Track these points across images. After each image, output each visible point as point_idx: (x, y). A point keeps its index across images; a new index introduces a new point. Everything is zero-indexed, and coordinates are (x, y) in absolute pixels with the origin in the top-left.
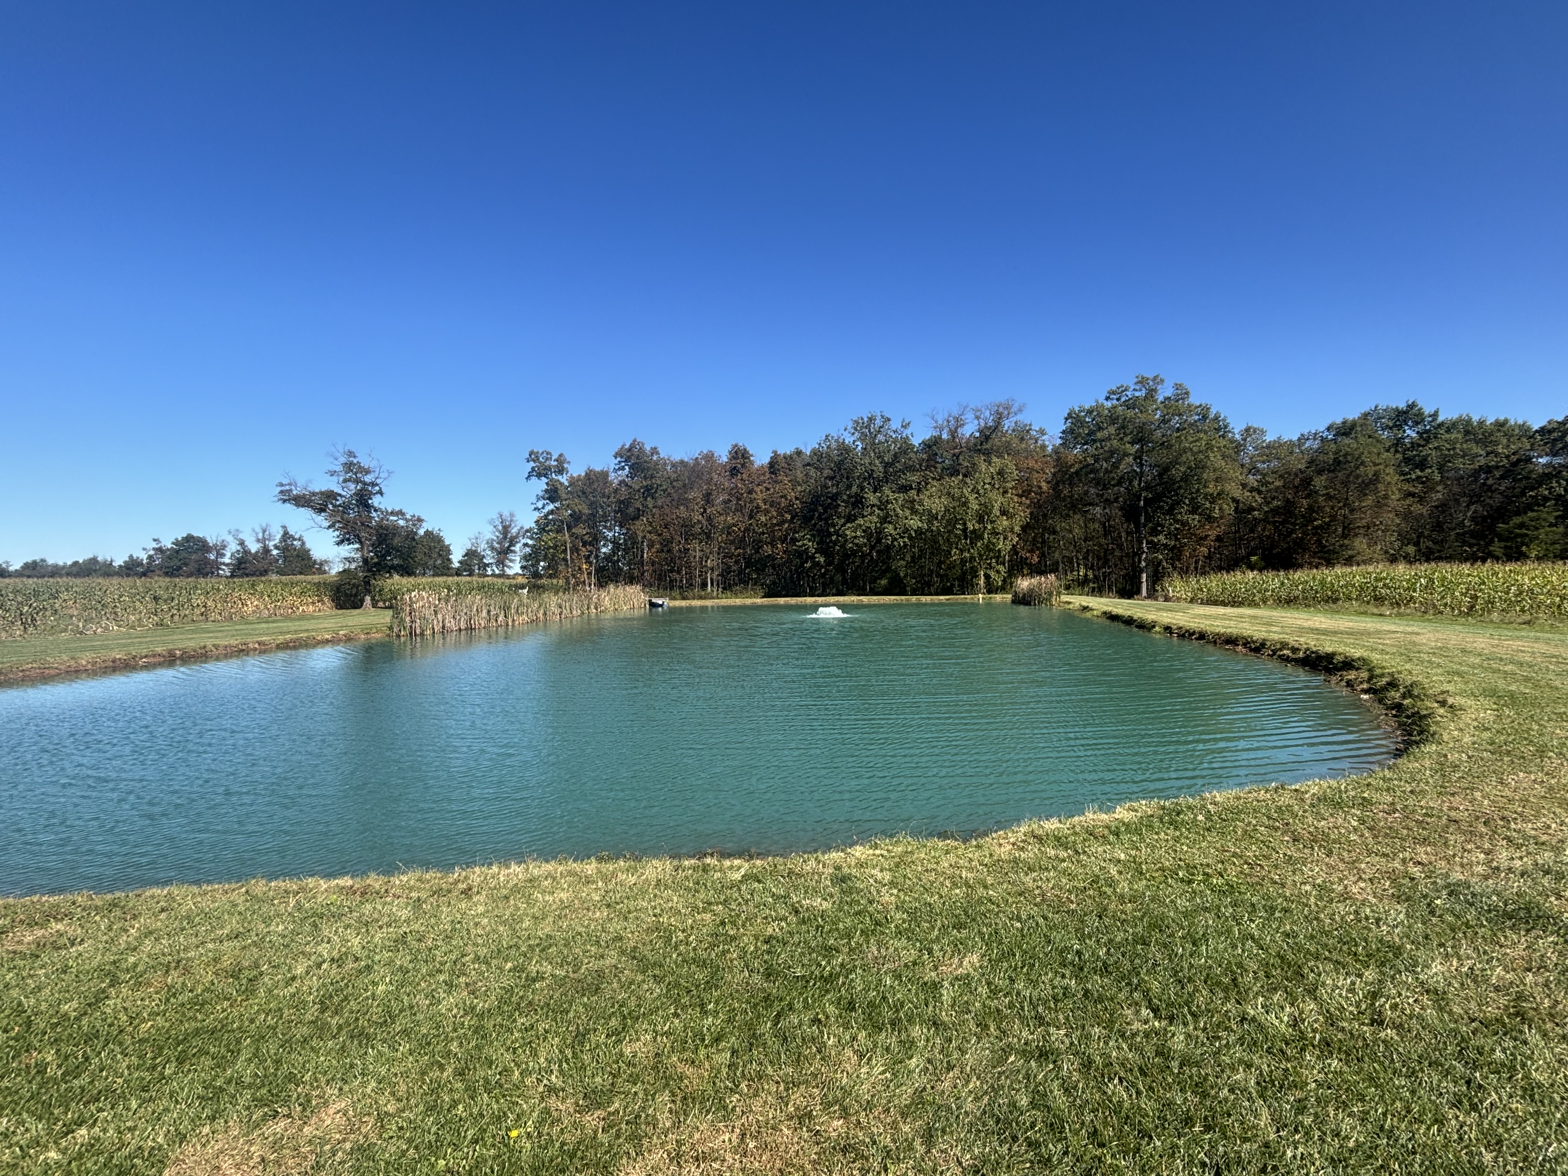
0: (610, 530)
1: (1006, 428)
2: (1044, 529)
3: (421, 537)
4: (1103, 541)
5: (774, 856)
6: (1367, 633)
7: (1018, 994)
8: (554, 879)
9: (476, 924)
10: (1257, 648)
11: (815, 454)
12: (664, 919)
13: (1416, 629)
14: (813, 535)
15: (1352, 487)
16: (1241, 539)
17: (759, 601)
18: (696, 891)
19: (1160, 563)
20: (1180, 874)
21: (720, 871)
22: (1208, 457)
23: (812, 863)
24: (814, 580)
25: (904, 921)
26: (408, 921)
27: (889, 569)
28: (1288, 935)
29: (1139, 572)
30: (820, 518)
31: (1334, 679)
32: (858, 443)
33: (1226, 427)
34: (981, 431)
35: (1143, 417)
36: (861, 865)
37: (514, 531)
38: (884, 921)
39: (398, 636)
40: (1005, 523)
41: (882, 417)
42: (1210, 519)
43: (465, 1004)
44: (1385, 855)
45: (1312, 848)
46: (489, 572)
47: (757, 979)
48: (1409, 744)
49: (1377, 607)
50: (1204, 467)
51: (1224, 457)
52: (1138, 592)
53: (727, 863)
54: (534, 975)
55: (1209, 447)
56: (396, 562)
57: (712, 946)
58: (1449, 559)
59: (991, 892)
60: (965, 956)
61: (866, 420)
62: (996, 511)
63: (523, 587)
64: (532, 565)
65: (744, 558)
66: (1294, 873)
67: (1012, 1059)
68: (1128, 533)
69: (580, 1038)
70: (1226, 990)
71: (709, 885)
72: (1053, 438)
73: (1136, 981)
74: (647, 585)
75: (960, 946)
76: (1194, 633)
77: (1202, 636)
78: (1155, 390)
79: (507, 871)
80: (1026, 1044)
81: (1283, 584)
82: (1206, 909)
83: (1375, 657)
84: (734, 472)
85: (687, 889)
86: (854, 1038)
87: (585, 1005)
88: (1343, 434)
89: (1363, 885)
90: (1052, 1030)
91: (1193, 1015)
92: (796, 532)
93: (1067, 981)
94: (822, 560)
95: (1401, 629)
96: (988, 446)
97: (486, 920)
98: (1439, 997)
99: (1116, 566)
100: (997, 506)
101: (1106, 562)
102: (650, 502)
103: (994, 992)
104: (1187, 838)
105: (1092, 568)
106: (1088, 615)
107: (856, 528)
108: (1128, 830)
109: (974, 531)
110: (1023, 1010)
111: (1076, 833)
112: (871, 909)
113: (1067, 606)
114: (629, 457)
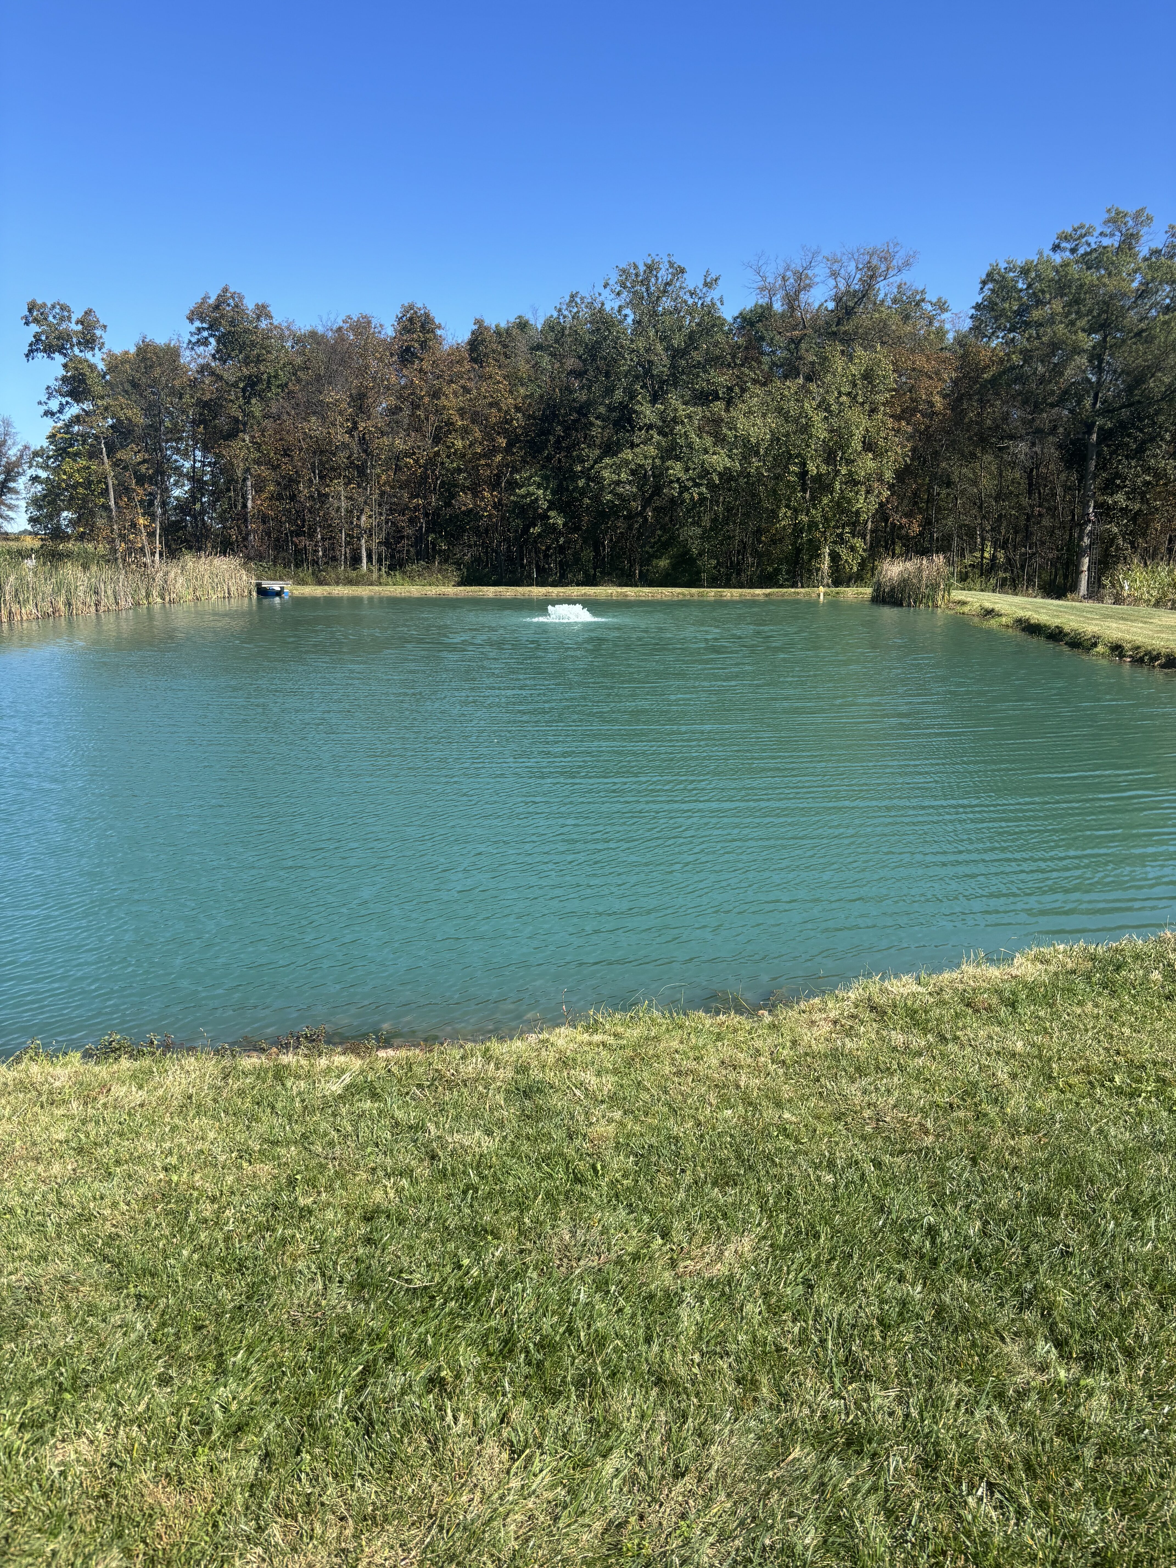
0: (186, 455)
1: (881, 296)
2: (934, 477)
4: (1025, 501)
7: (818, 1313)
11: (552, 329)
12: (182, 1176)
14: (544, 477)
17: (450, 591)
18: (254, 1119)
19: (1112, 539)
20: (1117, 1079)
21: (307, 1077)
23: (478, 1059)
24: (546, 556)
25: (626, 1174)
27: (672, 541)
32: (627, 311)
34: (838, 300)
35: (1111, 285)
36: (564, 1062)
37: (12, 452)
38: (589, 1175)
40: (871, 464)
41: (671, 264)
52: (1074, 587)
53: (322, 1061)
57: (263, 1230)
59: (787, 1115)
60: (728, 1240)
61: (642, 268)
62: (856, 444)
63: (29, 555)
65: (426, 515)
67: (796, 1453)
68: (1067, 489)
71: (280, 1105)
72: (958, 317)
73: (1029, 1287)
75: (723, 1222)
76: (1158, 656)
78: (1136, 236)
80: (824, 1419)
84: (406, 356)
85: (238, 1114)
86: (504, 1418)
90: (873, 1388)
91: (1127, 1353)
92: (516, 470)
93: (906, 1288)
94: (560, 521)
96: (849, 327)
99: (1043, 543)
100: (858, 434)
101: (1028, 535)
103: (774, 1311)
104: (1131, 1012)
105: (1004, 546)
106: (993, 623)
107: (619, 467)
108: (1032, 997)
109: (819, 477)
110: (825, 1349)
111: (943, 1003)
112: (569, 1151)
113: (959, 609)
114: (216, 321)
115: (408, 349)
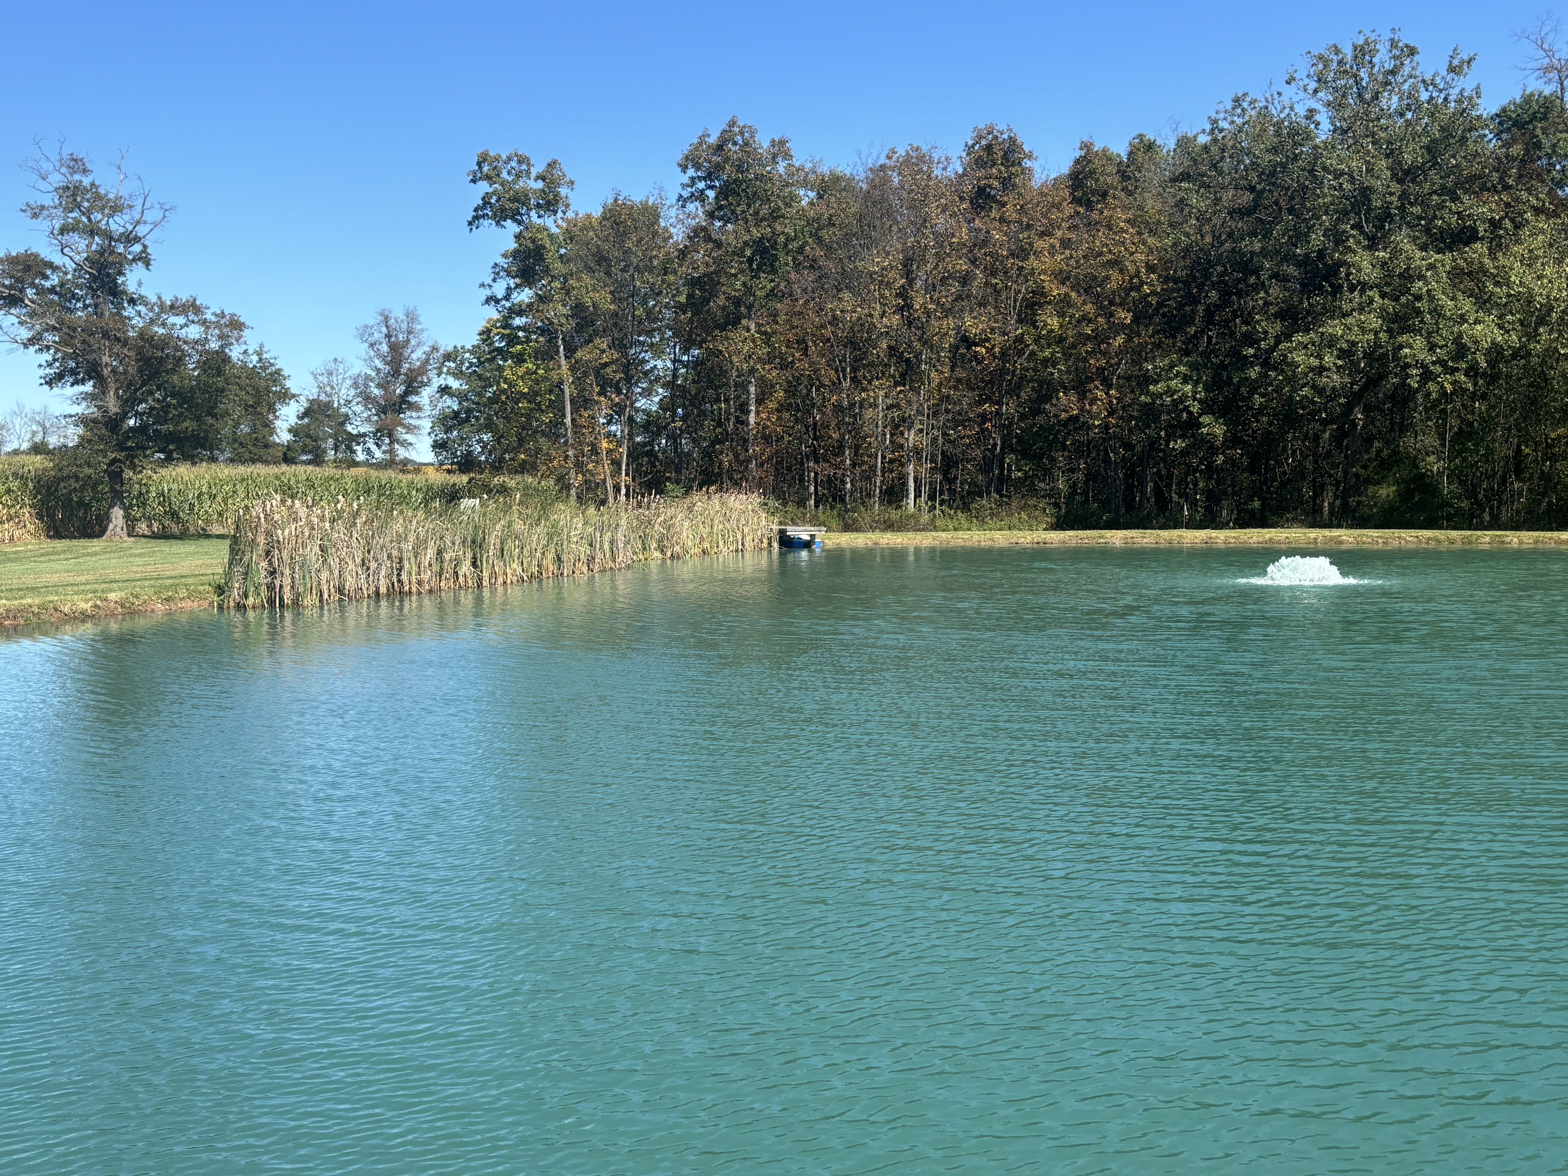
30: (1212, 321)
32: (1324, 117)
41: (1394, 44)
61: (1349, 53)
64: (460, 442)
74: (768, 493)
84: (980, 199)
92: (1146, 357)
102: (766, 282)
114: (719, 167)
115: (983, 190)
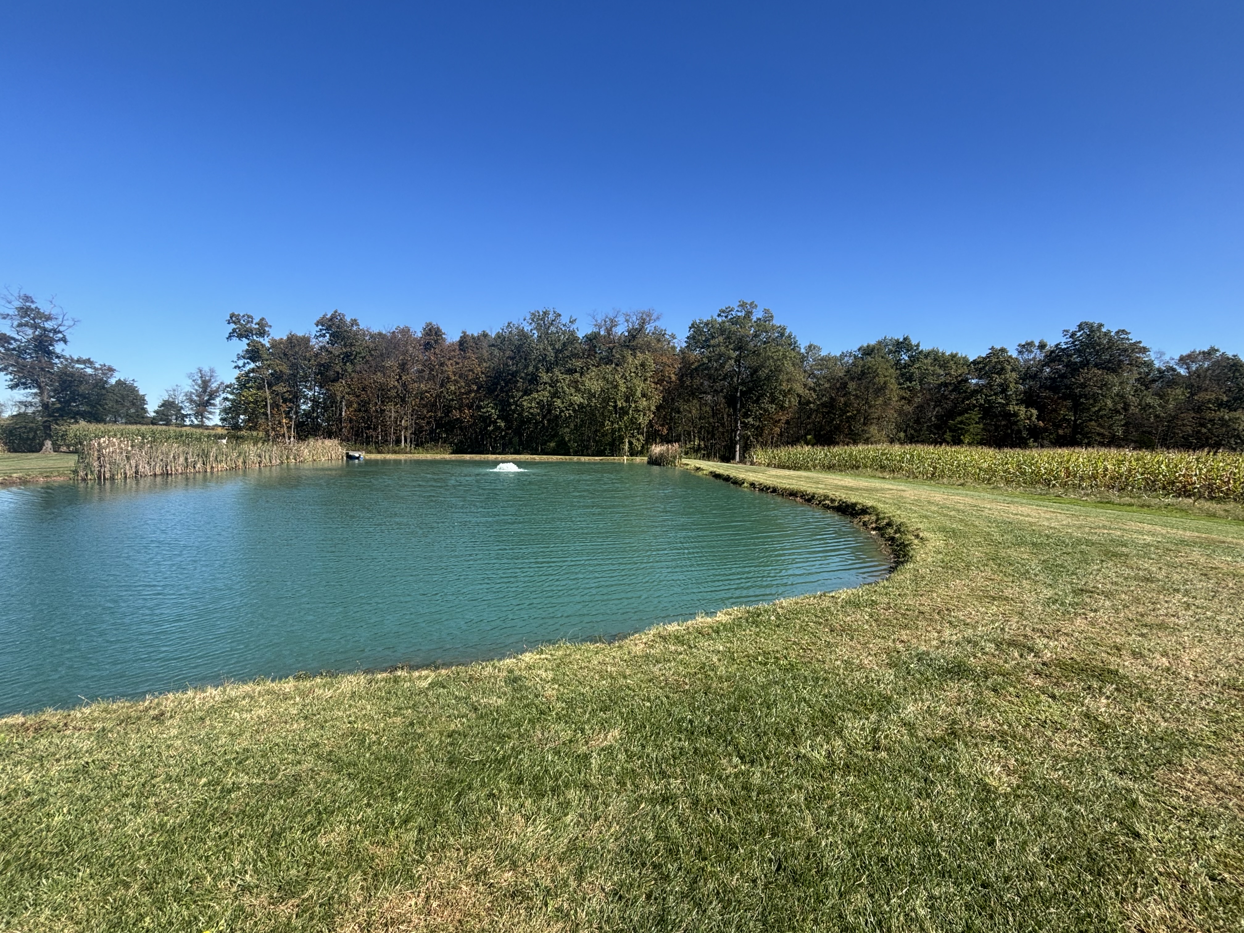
0: (310, 390)
1: (647, 331)
2: (672, 409)
3: (112, 386)
4: (711, 420)
5: (457, 666)
6: (876, 490)
7: (648, 756)
8: (252, 698)
9: (169, 747)
10: (809, 499)
11: (499, 337)
12: (358, 725)
13: (903, 488)
14: (495, 404)
15: (871, 391)
16: (802, 423)
17: (447, 457)
18: (388, 699)
19: (748, 438)
20: (760, 659)
21: (410, 681)
22: (783, 364)
23: (490, 669)
24: (495, 441)
25: (563, 709)
26: (90, 752)
27: (556, 435)
28: (826, 697)
29: (733, 444)
30: (502, 390)
31: (856, 521)
32: (535, 332)
33: (795, 343)
34: (629, 332)
35: (742, 332)
36: (529, 668)
37: (214, 386)
38: (547, 710)
39: (84, 480)
40: (645, 403)
41: (555, 312)
42: (782, 408)
43: (154, 822)
44: (884, 638)
45: (842, 635)
46: (188, 422)
47: (441, 767)
48: (898, 563)
49: (881, 472)
50: (780, 371)
51: (793, 365)
52: (734, 458)
53: (416, 674)
54: (230, 786)
55: (785, 356)
56: (83, 408)
57: (402, 743)
58: (923, 442)
59: (629, 681)
60: (609, 731)
61: (541, 313)
62: (639, 394)
63: (222, 437)
64: (233, 418)
65: (435, 420)
66: (831, 653)
67: (643, 806)
68: (728, 415)
69: (276, 837)
70: (788, 738)
71: (399, 693)
72: (680, 342)
73: (729, 738)
74: (345, 440)
75: (606, 725)
76: (769, 488)
77: (775, 490)
78: (751, 313)
79: (202, 695)
80: (653, 793)
81: (826, 455)
82: (776, 683)
83: (880, 506)
84: (427, 346)
85: (381, 698)
86: (522, 806)
87: (281, 808)
88: (868, 354)
89: (871, 658)
90: (672, 780)
91: (767, 758)
92: (481, 401)
93: (682, 743)
94: (503, 424)
95: (895, 487)
96: (634, 343)
97: (180, 742)
98: (910, 726)
99: (720, 439)
100: (639, 390)
101: (713, 435)
102: (349, 367)
103: (630, 757)
104: (764, 633)
105: (703, 440)
106: (700, 473)
107: (531, 401)
108: (725, 629)
109: (622, 408)
110: (651, 768)
111: (689, 633)
112: (537, 702)
113: (686, 467)
114: (330, 326)
115: (428, 343)
